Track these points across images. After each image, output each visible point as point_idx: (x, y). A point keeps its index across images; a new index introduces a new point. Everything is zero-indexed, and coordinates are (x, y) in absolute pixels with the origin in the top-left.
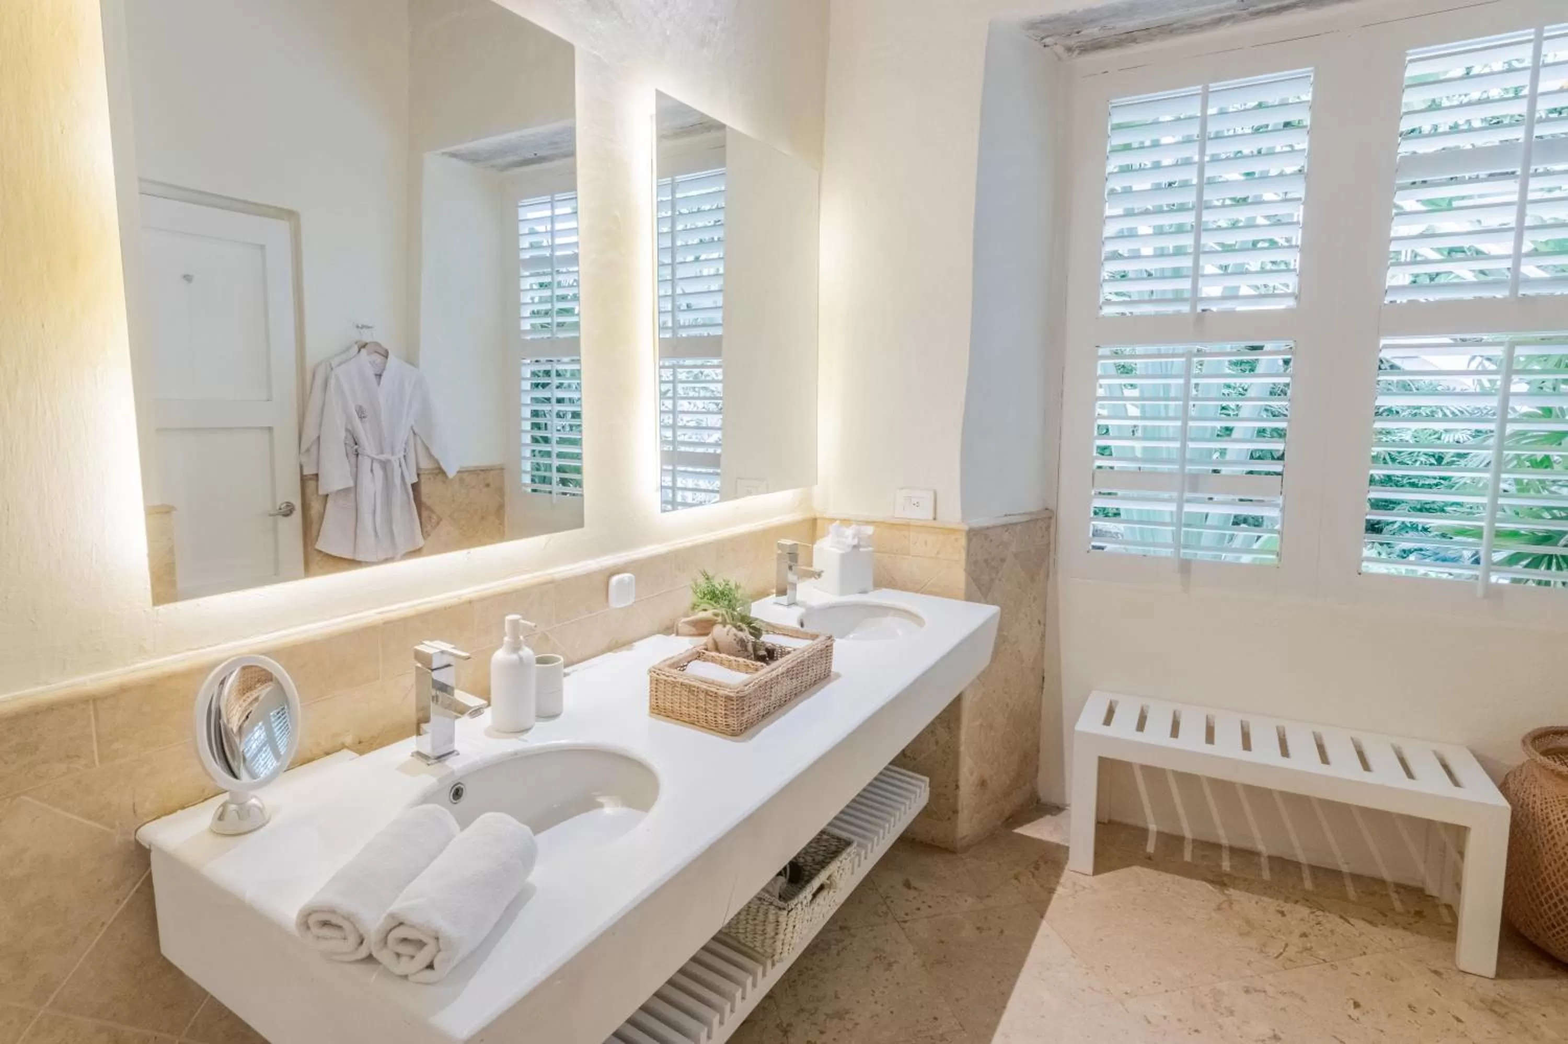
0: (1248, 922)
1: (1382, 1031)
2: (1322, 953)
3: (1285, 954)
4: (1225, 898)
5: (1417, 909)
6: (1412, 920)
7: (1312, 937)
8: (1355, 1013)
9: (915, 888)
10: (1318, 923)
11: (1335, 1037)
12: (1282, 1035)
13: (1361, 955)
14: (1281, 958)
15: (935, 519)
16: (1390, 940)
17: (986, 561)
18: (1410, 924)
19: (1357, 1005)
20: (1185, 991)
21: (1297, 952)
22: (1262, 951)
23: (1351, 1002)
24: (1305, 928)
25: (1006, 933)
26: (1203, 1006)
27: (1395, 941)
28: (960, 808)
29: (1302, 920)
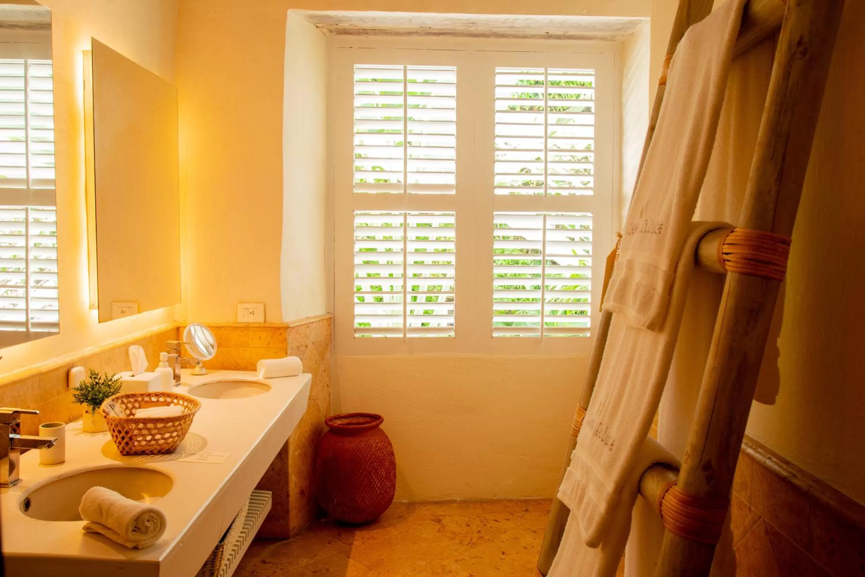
0: (453, 533)
1: (514, 560)
2: (487, 537)
3: (471, 542)
4: (441, 526)
5: (526, 508)
6: (524, 514)
7: (482, 532)
8: (503, 557)
9: (269, 563)
10: (485, 525)
11: (496, 568)
12: (473, 574)
13: (504, 533)
14: (470, 544)
15: (265, 322)
16: (515, 524)
17: (298, 347)
18: (523, 516)
19: (503, 553)
20: (428, 570)
21: (477, 540)
22: (461, 544)
23: (501, 553)
24: (479, 529)
25: (330, 570)
26: (437, 573)
27: (517, 524)
28: (290, 510)
29: (478, 526)
